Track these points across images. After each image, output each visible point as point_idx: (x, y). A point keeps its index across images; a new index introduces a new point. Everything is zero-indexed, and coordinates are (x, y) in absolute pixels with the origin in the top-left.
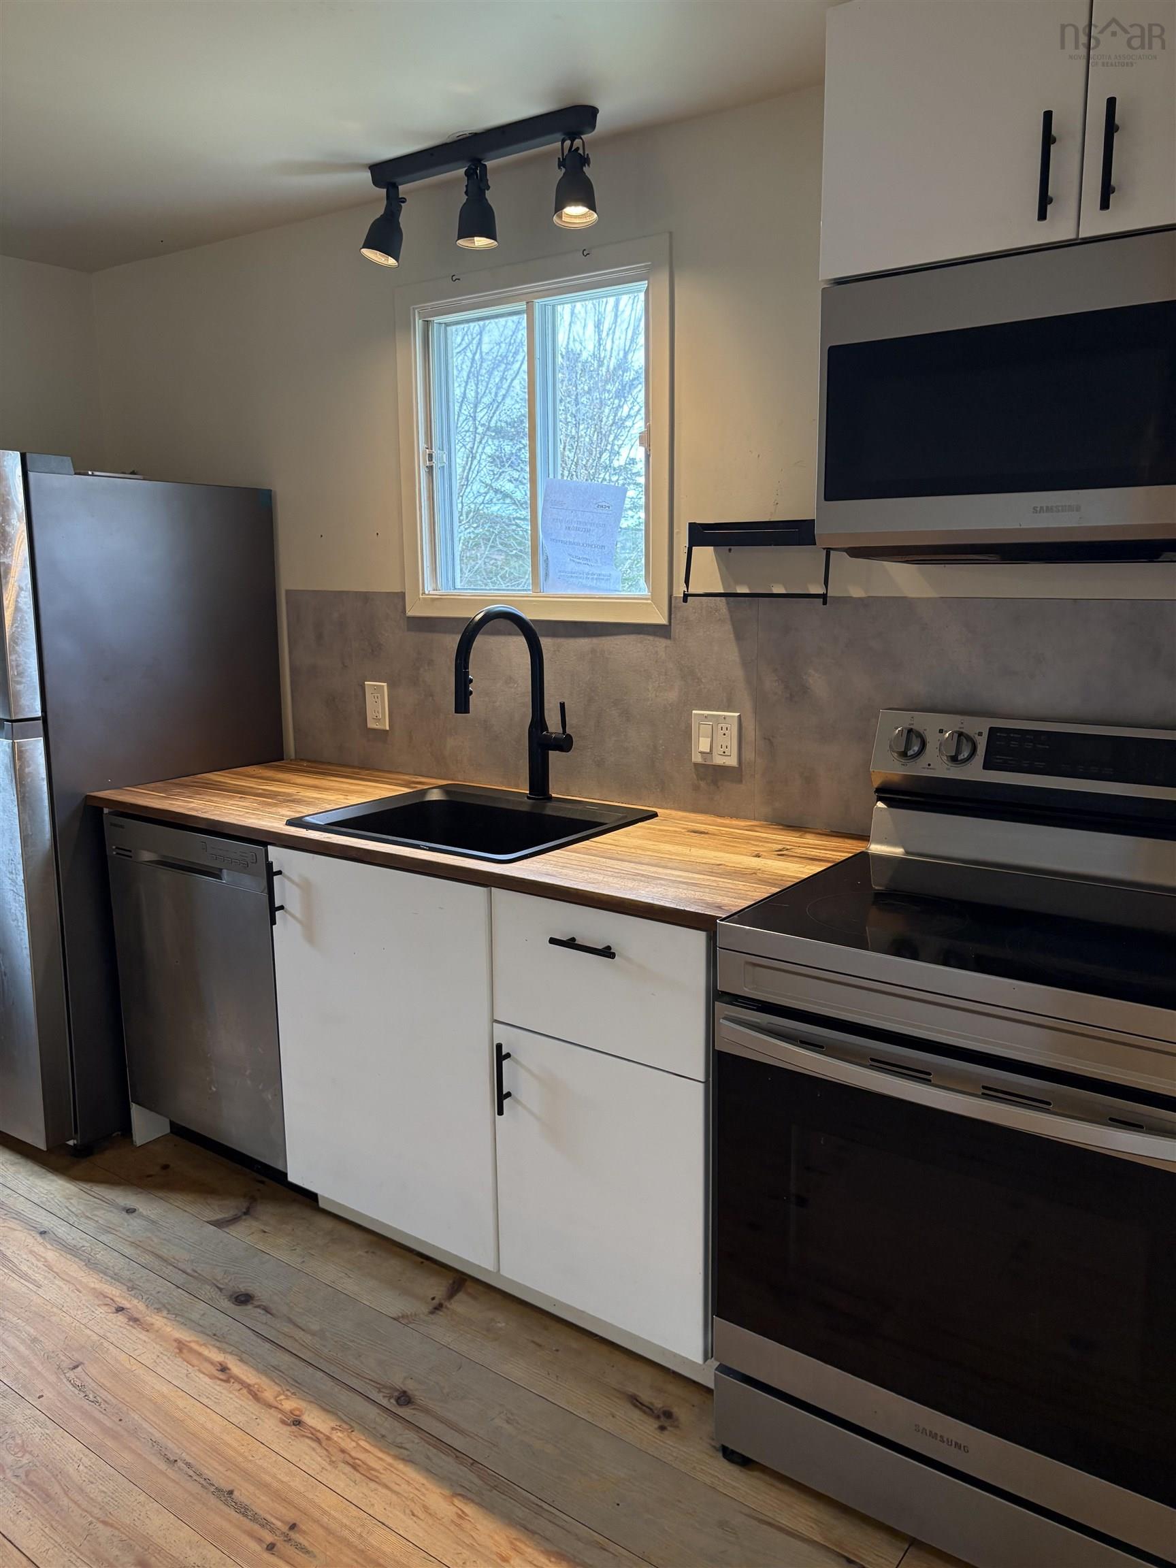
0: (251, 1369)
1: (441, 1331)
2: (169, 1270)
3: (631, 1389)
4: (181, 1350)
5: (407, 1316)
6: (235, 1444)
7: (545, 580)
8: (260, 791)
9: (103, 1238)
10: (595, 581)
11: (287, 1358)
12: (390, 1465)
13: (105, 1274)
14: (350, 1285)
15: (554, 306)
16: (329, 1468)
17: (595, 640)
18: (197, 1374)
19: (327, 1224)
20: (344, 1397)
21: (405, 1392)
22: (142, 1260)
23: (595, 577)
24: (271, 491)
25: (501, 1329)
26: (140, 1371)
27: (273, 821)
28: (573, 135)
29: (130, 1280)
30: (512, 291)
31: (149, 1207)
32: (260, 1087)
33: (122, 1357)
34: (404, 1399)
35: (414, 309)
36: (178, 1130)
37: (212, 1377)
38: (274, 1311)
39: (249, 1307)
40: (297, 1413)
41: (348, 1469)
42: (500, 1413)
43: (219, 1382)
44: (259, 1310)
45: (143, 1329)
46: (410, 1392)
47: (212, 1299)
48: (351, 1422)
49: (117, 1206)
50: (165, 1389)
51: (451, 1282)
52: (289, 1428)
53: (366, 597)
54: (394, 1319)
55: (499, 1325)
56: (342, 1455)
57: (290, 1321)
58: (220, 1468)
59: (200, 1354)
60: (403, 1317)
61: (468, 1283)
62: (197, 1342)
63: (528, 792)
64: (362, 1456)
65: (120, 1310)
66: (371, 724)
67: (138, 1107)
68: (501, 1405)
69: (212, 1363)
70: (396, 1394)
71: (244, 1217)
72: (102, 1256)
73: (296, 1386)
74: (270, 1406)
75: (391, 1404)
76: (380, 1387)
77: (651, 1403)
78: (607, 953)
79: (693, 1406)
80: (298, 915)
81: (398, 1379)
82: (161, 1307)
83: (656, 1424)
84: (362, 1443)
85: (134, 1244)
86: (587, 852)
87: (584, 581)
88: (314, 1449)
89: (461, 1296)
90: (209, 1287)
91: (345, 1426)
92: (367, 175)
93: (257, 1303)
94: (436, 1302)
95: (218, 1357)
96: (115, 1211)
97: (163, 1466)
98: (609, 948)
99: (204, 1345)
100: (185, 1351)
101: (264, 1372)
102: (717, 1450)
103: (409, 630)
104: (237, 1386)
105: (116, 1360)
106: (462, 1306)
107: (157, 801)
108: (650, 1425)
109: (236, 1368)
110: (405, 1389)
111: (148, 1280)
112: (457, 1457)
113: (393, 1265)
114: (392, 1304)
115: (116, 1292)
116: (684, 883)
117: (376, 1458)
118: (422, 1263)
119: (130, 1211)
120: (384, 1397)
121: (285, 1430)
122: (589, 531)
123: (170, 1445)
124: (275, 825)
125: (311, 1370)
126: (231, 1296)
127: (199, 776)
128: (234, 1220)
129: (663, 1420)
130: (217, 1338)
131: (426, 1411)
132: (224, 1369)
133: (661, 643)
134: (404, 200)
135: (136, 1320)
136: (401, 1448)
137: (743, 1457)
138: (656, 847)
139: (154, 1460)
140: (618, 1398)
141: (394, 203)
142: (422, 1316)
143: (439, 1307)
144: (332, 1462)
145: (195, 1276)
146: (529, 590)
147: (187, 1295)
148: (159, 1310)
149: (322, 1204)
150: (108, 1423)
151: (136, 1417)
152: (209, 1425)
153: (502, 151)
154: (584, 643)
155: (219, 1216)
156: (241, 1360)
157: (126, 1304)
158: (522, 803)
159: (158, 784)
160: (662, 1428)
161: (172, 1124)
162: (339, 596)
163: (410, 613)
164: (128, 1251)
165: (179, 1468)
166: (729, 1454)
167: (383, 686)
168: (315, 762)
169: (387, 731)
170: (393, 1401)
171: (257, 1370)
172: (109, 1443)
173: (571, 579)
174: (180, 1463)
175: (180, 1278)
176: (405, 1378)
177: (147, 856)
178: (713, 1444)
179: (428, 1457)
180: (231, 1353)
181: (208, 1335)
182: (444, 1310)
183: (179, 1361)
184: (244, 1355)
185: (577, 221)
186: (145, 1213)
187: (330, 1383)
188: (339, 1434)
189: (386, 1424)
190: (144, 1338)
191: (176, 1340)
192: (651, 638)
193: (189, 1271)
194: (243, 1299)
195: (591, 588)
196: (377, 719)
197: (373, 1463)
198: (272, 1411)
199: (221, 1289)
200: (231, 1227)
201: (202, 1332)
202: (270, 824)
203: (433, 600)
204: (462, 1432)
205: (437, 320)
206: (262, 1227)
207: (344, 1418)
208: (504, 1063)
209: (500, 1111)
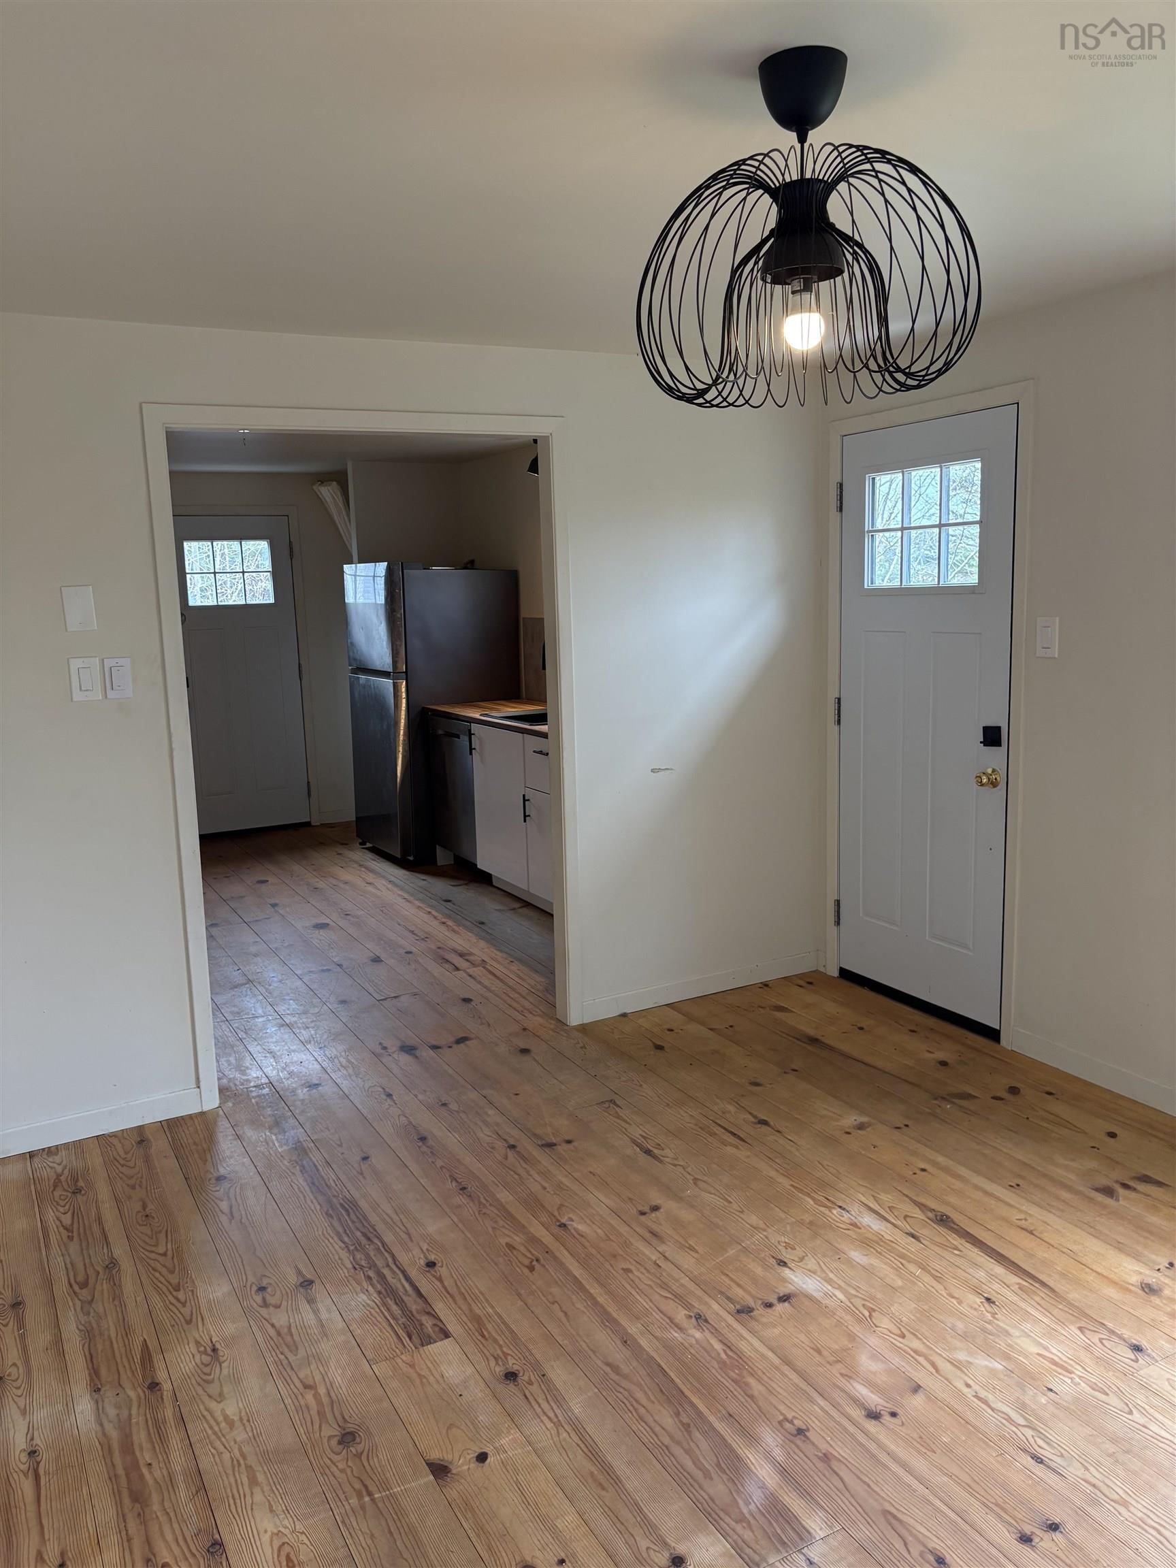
2: (427, 893)
9: (410, 885)
13: (405, 891)
14: (487, 902)
16: (446, 931)
18: (421, 912)
24: (517, 571)
26: (403, 910)
27: (476, 715)
29: (412, 893)
33: (399, 907)
43: (426, 914)
50: (408, 914)
51: (523, 904)
52: (440, 924)
56: (452, 929)
58: (413, 927)
59: (424, 909)
61: (529, 906)
67: (439, 847)
71: (464, 885)
72: (407, 888)
80: (479, 751)
90: (438, 898)
104: (431, 915)
107: (445, 708)
111: (418, 894)
115: (405, 895)
125: (457, 915)
126: (444, 900)
128: (460, 886)
132: (429, 912)
144: (448, 930)
152: (416, 921)
155: (455, 884)
161: (454, 856)
177: (441, 732)
183: (416, 909)
186: (429, 881)
187: (461, 918)
188: (455, 926)
190: (408, 904)
193: (434, 894)
194: (447, 901)
199: (441, 899)
206: (468, 888)
208: (527, 802)
209: (525, 821)
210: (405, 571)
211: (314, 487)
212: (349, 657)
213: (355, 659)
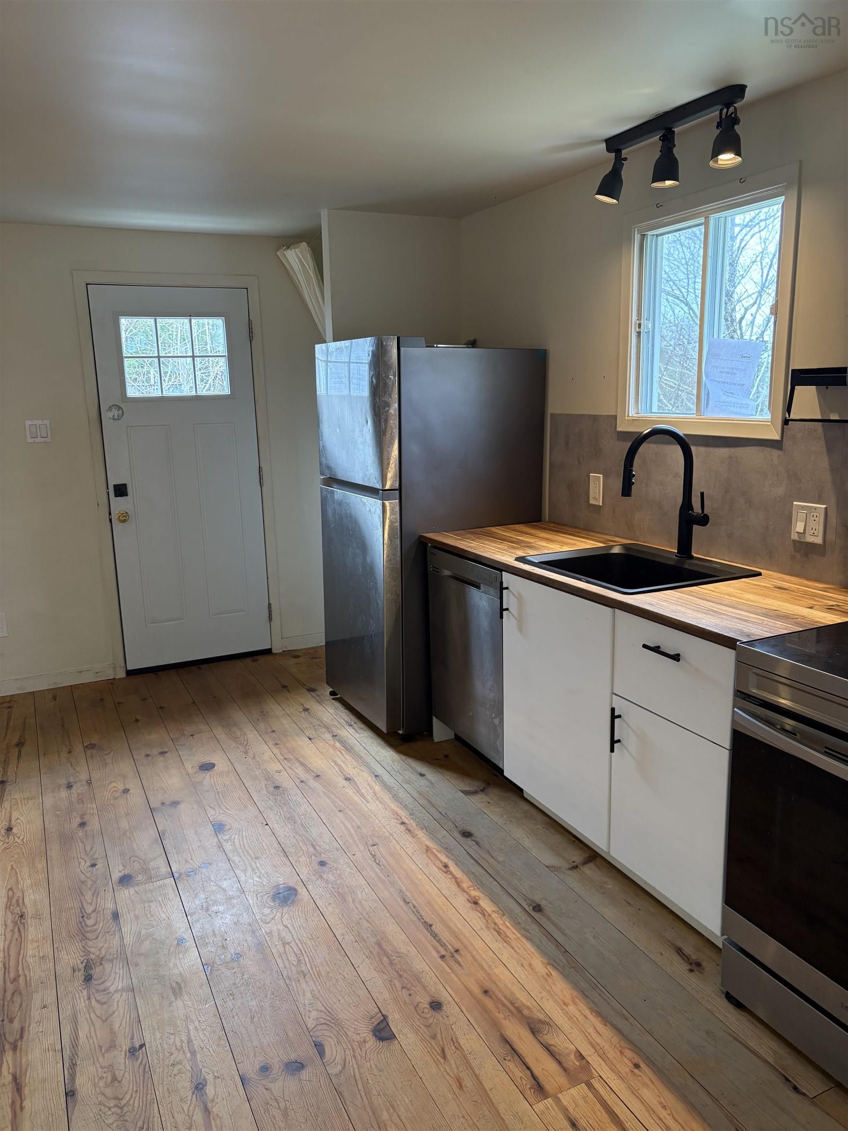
0: (460, 871)
1: (572, 880)
2: (433, 810)
3: (679, 944)
4: (427, 851)
5: (555, 867)
6: (440, 903)
7: (707, 407)
8: (514, 540)
9: (405, 786)
10: (738, 409)
11: (481, 870)
12: (518, 938)
13: (401, 804)
14: (527, 842)
15: (726, 218)
16: (485, 929)
17: (732, 450)
18: (432, 865)
19: (526, 807)
20: (505, 898)
21: (539, 905)
22: (421, 802)
23: (739, 405)
24: (546, 350)
25: (609, 888)
26: (405, 856)
27: (508, 558)
28: (728, 106)
29: (412, 810)
30: (696, 210)
31: (432, 775)
32: (493, 716)
33: (398, 847)
34: (538, 908)
35: (635, 228)
36: (458, 738)
37: (440, 869)
38: (481, 846)
39: (469, 839)
40: (477, 898)
41: (495, 933)
42: (591, 932)
43: (442, 872)
44: (474, 843)
45: (412, 836)
46: (542, 906)
47: (451, 830)
48: (504, 911)
49: (416, 772)
50: (414, 867)
51: (588, 855)
52: (471, 905)
53: (595, 418)
54: (547, 867)
55: (608, 886)
56: (494, 925)
57: (489, 852)
58: (430, 913)
59: (436, 856)
60: (552, 867)
61: (598, 859)
62: (437, 850)
63: (676, 551)
64: (505, 929)
65: (403, 823)
66: (592, 502)
67: (437, 720)
68: (593, 928)
69: (441, 862)
70: (534, 905)
71: (480, 792)
72: (402, 794)
73: (480, 884)
74: (464, 891)
75: (529, 909)
76: (526, 899)
77: (690, 955)
78: (676, 657)
79: (718, 965)
80: (516, 615)
81: (537, 898)
82: (424, 828)
83: (689, 967)
84: (507, 923)
85: (420, 793)
86: (690, 594)
87: (732, 409)
88: (480, 918)
89: (591, 865)
90: (451, 824)
91: (500, 912)
92: (604, 145)
93: (473, 839)
94: (575, 864)
95: (444, 859)
96: (415, 774)
97: (402, 903)
98: (678, 655)
99: (439, 852)
100: (429, 852)
101: (466, 874)
102: (723, 993)
103: (618, 440)
104: (450, 876)
105: (395, 848)
106: (589, 870)
107: (454, 541)
108: (685, 967)
109: (453, 867)
110: (540, 904)
111: (421, 812)
112: (557, 946)
113: (556, 838)
114: (548, 858)
115: (403, 813)
116: (738, 618)
117: (512, 933)
118: (574, 841)
119: (422, 775)
120: (527, 904)
121: (468, 905)
122: (734, 374)
123: (408, 894)
124: (509, 560)
125: (491, 879)
126: (461, 831)
127: (486, 528)
128: (475, 793)
129: (694, 967)
130: (447, 850)
131: (549, 919)
132: (446, 866)
133: (776, 453)
134: (625, 159)
135: (409, 831)
136: (528, 932)
137: (737, 1001)
138: (741, 596)
139: (398, 899)
140: (669, 946)
141: (619, 162)
142: (563, 869)
143: (576, 867)
144: (487, 927)
145: (446, 816)
146: (693, 414)
147: (438, 825)
148: (422, 829)
149: (525, 795)
150: (382, 876)
151: (396, 877)
152: (430, 891)
153: (683, 121)
154: (724, 452)
155: (467, 788)
156: (456, 864)
157: (406, 821)
158: (670, 559)
159: (461, 531)
160: (691, 971)
161: (456, 735)
162: (580, 418)
163: (619, 429)
164: (416, 795)
165: (410, 907)
166: (729, 997)
167: (600, 477)
168: (559, 524)
169: (600, 506)
170: (531, 907)
171: (463, 872)
172: (380, 885)
173: (723, 407)
174: (410, 904)
175: (437, 816)
176: (542, 898)
177: (447, 573)
178: (722, 989)
179: (540, 941)
180: (452, 860)
181: (443, 847)
182: (578, 870)
183: (425, 856)
184: (458, 863)
185: (730, 162)
186: (429, 778)
187: (500, 889)
188: (496, 915)
189: (523, 917)
190: (411, 840)
191: (426, 846)
192: (769, 449)
193: (443, 813)
194: (467, 834)
195: (736, 413)
196: (595, 498)
197: (509, 933)
198: (465, 894)
199: (456, 827)
200: (472, 796)
201: (441, 845)
202: (506, 559)
203: (633, 420)
204: (563, 933)
205: (650, 233)
206: (489, 800)
207: (501, 907)
208: (617, 721)
209: (612, 750)
210: (402, 349)
211: (278, 253)
212: (321, 464)
213: (329, 468)
